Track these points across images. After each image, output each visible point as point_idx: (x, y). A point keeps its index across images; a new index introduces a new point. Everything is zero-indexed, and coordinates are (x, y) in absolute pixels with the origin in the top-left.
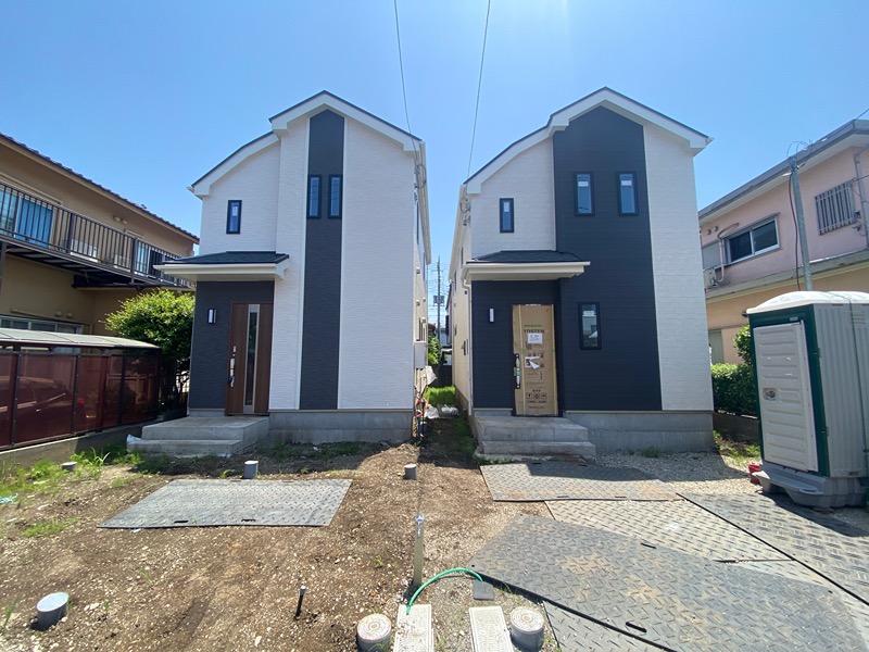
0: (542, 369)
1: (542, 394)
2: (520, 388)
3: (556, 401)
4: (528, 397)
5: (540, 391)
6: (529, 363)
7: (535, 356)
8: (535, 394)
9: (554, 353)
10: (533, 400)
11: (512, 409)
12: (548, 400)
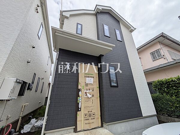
0: (93, 98)
1: (93, 114)
2: (80, 110)
3: (100, 117)
4: (85, 116)
5: (92, 111)
6: (86, 94)
7: (90, 90)
8: (89, 114)
9: (98, 89)
10: (88, 118)
11: (74, 127)
12: (96, 117)
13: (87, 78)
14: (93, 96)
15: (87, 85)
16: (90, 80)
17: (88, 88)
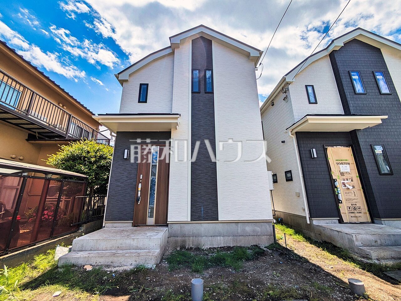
1: (358, 207)
2: (342, 203)
3: (368, 212)
4: (349, 209)
5: (356, 204)
6: (345, 185)
7: (347, 180)
8: (353, 207)
9: (358, 178)
10: (353, 211)
11: (339, 218)
12: (363, 211)
13: (341, 166)
14: (354, 187)
15: (342, 174)
16: (345, 168)
17: (344, 177)
